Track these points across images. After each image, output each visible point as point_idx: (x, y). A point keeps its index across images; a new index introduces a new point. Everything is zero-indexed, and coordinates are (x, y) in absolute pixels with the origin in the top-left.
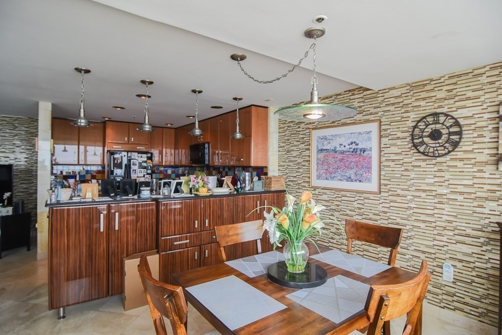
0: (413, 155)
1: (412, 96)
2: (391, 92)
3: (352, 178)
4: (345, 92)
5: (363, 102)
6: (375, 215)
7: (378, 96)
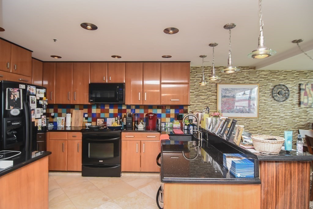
0: (272, 101)
1: (271, 76)
2: (263, 72)
3: (244, 111)
4: (239, 67)
5: (249, 74)
6: (255, 128)
7: (257, 73)
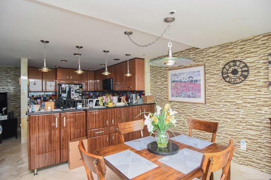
0: (223, 83)
2: (210, 50)
3: (190, 96)
4: (185, 50)
5: (195, 55)
6: (203, 115)
7: (203, 52)
